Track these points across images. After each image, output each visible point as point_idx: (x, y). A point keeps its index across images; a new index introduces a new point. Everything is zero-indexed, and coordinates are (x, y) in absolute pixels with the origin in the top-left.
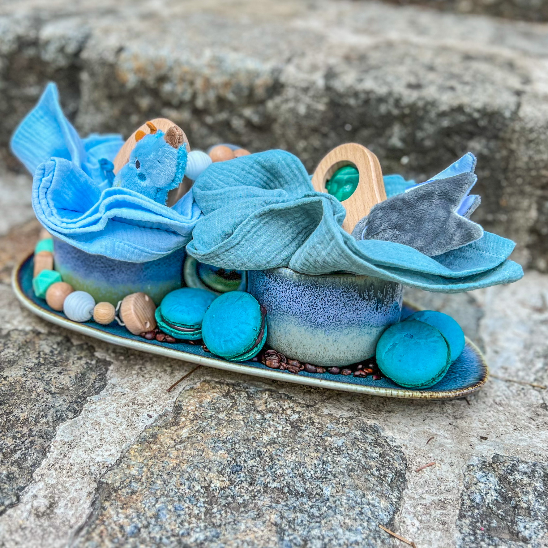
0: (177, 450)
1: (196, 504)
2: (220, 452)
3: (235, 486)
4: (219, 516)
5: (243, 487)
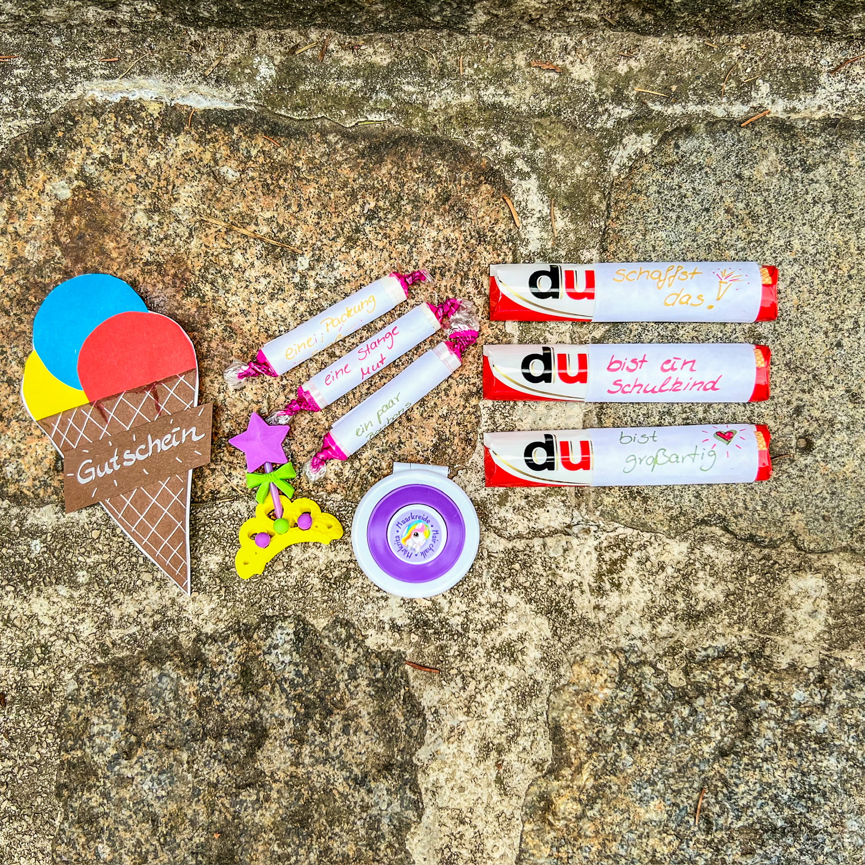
0: (592, 819)
2: (652, 803)
3: (688, 844)
5: (698, 841)
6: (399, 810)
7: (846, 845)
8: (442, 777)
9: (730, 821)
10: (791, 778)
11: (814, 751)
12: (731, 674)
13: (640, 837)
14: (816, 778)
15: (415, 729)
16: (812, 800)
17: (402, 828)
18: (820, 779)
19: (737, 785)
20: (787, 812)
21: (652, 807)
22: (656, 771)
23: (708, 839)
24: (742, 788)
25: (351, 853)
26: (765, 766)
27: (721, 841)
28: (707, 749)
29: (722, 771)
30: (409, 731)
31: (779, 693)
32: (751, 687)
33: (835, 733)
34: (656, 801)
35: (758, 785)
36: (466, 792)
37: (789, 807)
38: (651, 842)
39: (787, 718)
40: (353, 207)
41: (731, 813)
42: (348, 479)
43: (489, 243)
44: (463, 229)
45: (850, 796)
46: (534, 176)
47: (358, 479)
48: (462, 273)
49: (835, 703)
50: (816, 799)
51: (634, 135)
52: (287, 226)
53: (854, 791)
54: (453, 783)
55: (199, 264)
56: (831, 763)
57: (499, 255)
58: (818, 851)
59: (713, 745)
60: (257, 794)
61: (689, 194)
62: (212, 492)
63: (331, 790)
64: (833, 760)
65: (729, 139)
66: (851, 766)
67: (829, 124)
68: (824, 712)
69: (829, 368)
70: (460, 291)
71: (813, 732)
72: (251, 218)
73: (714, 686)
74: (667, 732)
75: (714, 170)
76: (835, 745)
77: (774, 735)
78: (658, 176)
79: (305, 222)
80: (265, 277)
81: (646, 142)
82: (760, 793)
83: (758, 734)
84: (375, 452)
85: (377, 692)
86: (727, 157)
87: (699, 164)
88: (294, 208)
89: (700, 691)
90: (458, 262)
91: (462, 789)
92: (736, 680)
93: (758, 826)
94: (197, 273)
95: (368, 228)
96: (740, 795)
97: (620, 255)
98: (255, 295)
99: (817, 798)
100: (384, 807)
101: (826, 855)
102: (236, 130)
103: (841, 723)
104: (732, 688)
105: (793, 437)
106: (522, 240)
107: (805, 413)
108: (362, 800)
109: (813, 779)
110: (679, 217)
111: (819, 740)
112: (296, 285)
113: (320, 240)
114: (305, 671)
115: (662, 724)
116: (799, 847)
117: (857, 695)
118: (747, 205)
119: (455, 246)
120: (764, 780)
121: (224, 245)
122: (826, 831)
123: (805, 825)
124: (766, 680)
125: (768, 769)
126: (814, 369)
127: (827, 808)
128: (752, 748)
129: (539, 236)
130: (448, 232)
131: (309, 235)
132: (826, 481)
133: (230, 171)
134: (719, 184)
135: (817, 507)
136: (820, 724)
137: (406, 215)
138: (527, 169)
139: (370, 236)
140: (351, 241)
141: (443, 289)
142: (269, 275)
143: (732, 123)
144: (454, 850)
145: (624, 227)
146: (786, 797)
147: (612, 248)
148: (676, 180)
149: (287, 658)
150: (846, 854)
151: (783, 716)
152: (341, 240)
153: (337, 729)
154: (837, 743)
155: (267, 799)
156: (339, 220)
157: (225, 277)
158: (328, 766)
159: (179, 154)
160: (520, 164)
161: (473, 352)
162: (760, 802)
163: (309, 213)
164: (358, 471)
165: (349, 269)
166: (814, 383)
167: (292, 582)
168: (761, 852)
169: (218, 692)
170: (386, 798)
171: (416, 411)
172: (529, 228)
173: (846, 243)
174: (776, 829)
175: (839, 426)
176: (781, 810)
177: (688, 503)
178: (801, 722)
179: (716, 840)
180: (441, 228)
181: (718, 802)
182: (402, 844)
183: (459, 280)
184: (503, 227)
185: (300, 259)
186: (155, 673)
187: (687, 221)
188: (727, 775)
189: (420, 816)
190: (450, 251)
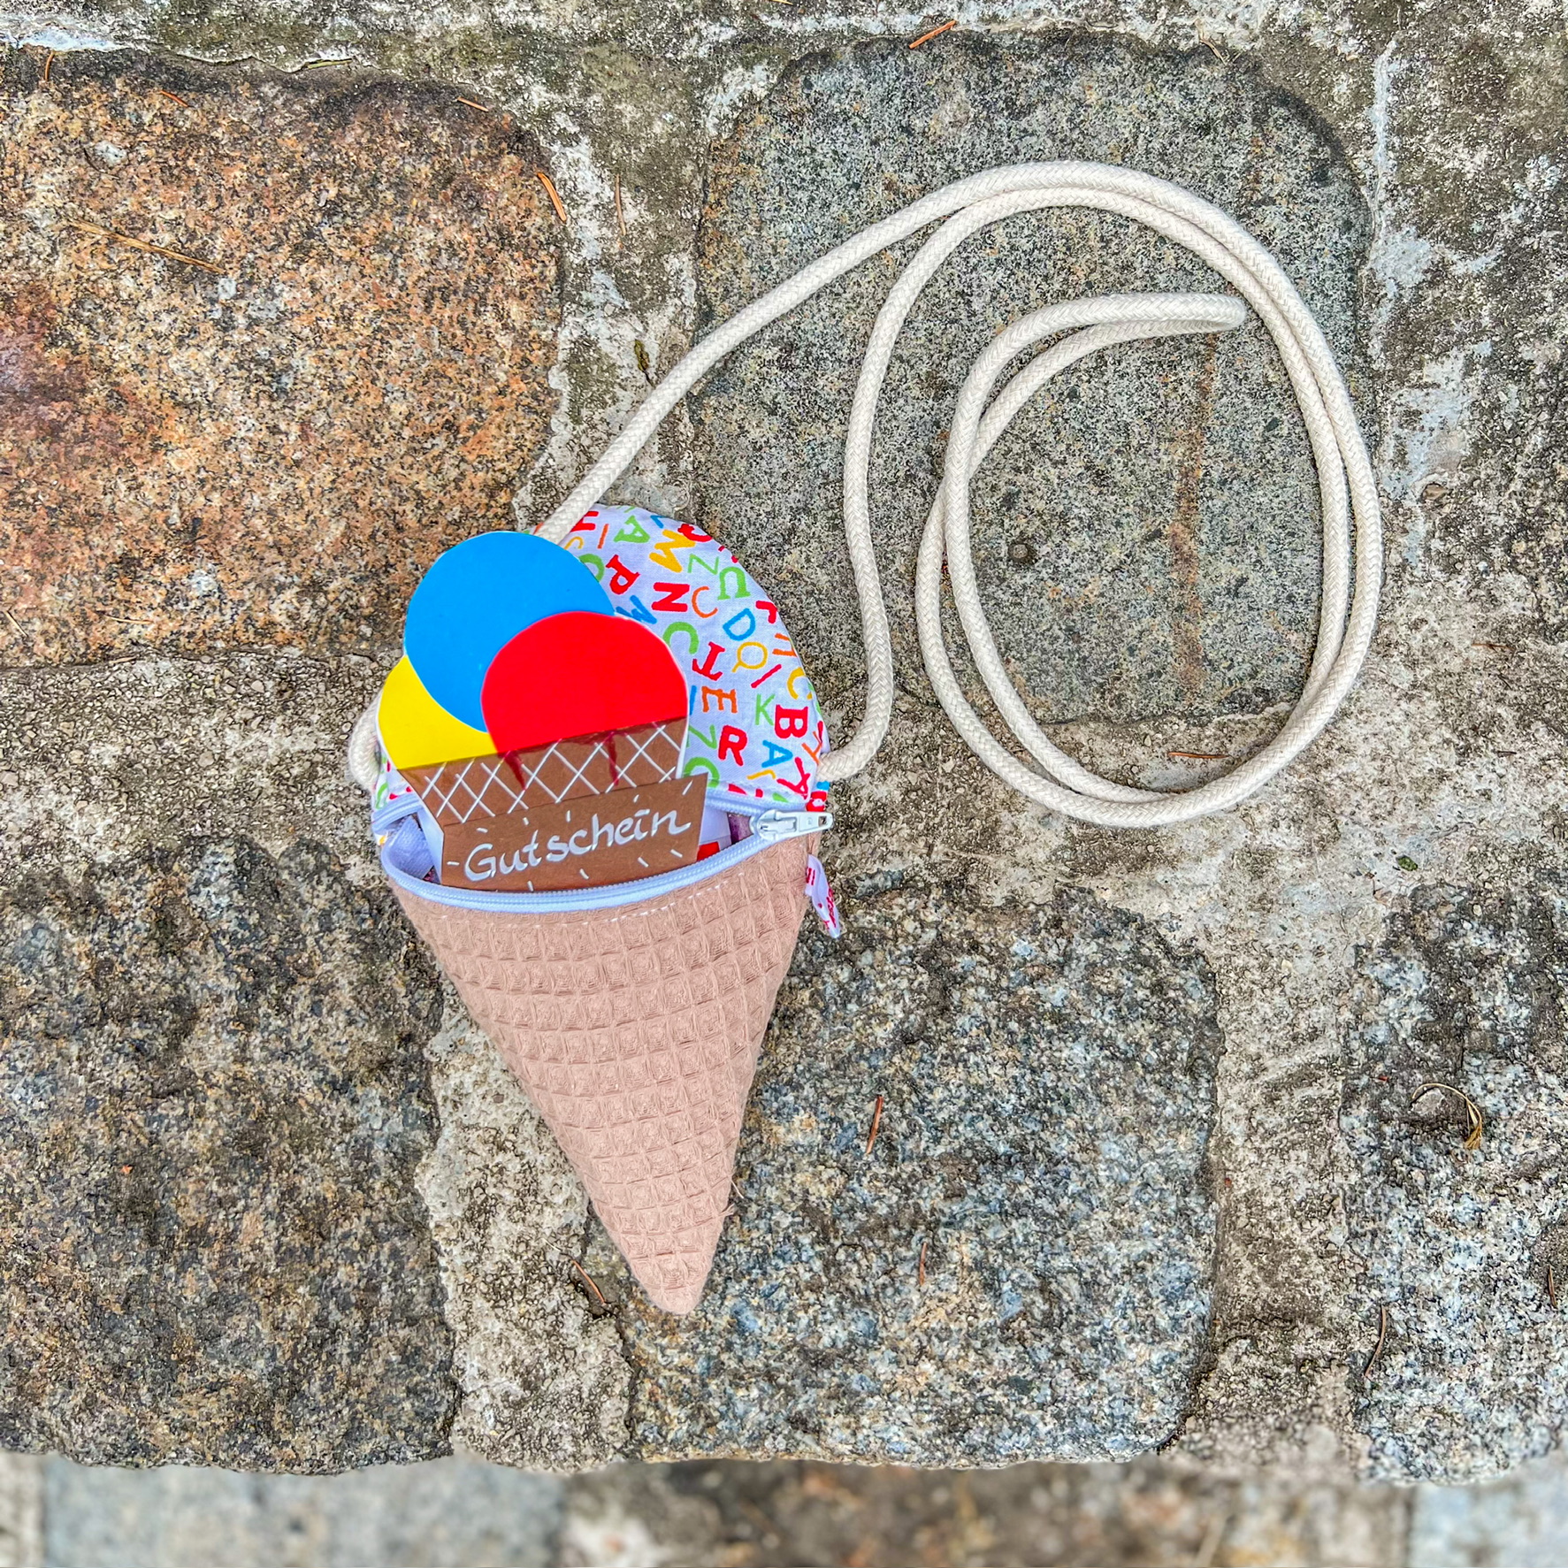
1: (799, 1258)
2: (796, 1118)
3: (859, 1181)
4: (855, 1268)
5: (875, 1177)
6: (400, 1129)
7: (1103, 1180)
8: (468, 1080)
9: (923, 1145)
10: (1014, 1078)
11: (1050, 1035)
12: (914, 914)
13: (780, 1170)
14: (1053, 1077)
15: (424, 1007)
16: (1049, 1111)
17: (406, 1159)
18: (1059, 1079)
19: (931, 1090)
20: (1012, 1131)
21: (797, 1124)
22: (800, 1067)
23: (892, 1174)
24: (939, 1094)
25: (329, 1195)
26: (972, 1058)
27: (912, 1176)
28: (882, 1033)
29: (905, 1068)
30: (413, 1009)
31: (991, 945)
32: (946, 935)
33: (1080, 1006)
34: (803, 1115)
35: (963, 1088)
36: (506, 1103)
37: (1016, 1124)
38: (799, 1178)
39: (1004, 983)
40: (303, 197)
41: (926, 1133)
42: (308, 624)
43: (517, 249)
44: (475, 226)
45: (1106, 1104)
46: (585, 140)
47: (324, 623)
48: (476, 297)
49: (1078, 959)
50: (1055, 1110)
51: (740, 69)
52: (199, 231)
53: (1112, 1097)
54: (485, 1087)
55: (67, 296)
56: (1075, 1053)
57: (534, 267)
58: (1060, 1191)
59: (890, 1026)
60: (185, 1106)
61: (827, 161)
62: (101, 647)
63: (296, 1100)
64: (1078, 1049)
65: (890, 69)
66: (1106, 1058)
67: (1055, 39)
68: (1061, 973)
69: (1058, 432)
70: (474, 324)
71: (1048, 1005)
72: (146, 221)
73: (890, 933)
74: (815, 1006)
75: (867, 121)
76: (1082, 1025)
77: (985, 1010)
78: (777, 134)
79: (229, 224)
80: (168, 312)
81: (759, 80)
82: (968, 1102)
83: (960, 1010)
84: (348, 581)
85: (364, 950)
86: (887, 99)
87: (844, 112)
88: (211, 203)
89: (868, 941)
90: (469, 279)
91: (499, 1098)
92: (923, 925)
93: (969, 1153)
94: (66, 310)
95: (326, 230)
96: (935, 1105)
97: (723, 263)
98: (154, 341)
99: (1057, 1108)
100: (375, 1126)
101: (1072, 1196)
102: (119, 83)
103: (1089, 989)
104: (917, 938)
105: (1003, 542)
106: (571, 242)
107: (1021, 504)
108: (344, 1115)
109: (1049, 1078)
110: (812, 199)
111: (1057, 1017)
112: (216, 323)
113: (253, 252)
114: (254, 919)
115: (807, 994)
116: (1032, 1185)
117: (1116, 946)
118: (920, 175)
119: (463, 254)
120: (973, 1081)
121: (105, 265)
122: (1071, 1160)
123: (1041, 1151)
124: (970, 924)
125: (977, 1064)
126: (1034, 435)
127: (1071, 1123)
128: (951, 1030)
129: (597, 233)
130: (451, 232)
131: (235, 243)
132: (1058, 610)
133: (111, 149)
134: (875, 143)
135: (1044, 651)
136: (1056, 993)
137: (385, 207)
138: (573, 129)
139: (329, 242)
140: (301, 251)
141: (446, 321)
142: (174, 309)
143: (896, 44)
144: (491, 1191)
145: (729, 218)
146: (1009, 1107)
147: (711, 251)
148: (807, 140)
149: (225, 901)
150: (1103, 1195)
151: (998, 980)
152: (286, 249)
153: (301, 1007)
154: (1085, 1021)
155: (200, 1113)
156: (281, 218)
157: (108, 315)
158: (289, 1062)
159: (31, 124)
160: (561, 120)
161: (498, 420)
162: (969, 1115)
163: (234, 209)
164: (324, 610)
165: (298, 295)
166: (1033, 457)
167: (229, 783)
168: (974, 1193)
169: (121, 952)
170: (381, 1112)
171: (411, 515)
172: (583, 222)
173: (1081, 230)
174: (997, 1157)
175: (1077, 523)
176: (1004, 1128)
177: (839, 649)
178: (1027, 989)
179: (904, 1176)
180: (441, 225)
181: (904, 1116)
182: (408, 1181)
183: (471, 307)
184: (539, 221)
185: (222, 281)
186: (26, 924)
187: (826, 205)
188: (914, 1074)
189: (434, 1140)
190: (455, 261)
